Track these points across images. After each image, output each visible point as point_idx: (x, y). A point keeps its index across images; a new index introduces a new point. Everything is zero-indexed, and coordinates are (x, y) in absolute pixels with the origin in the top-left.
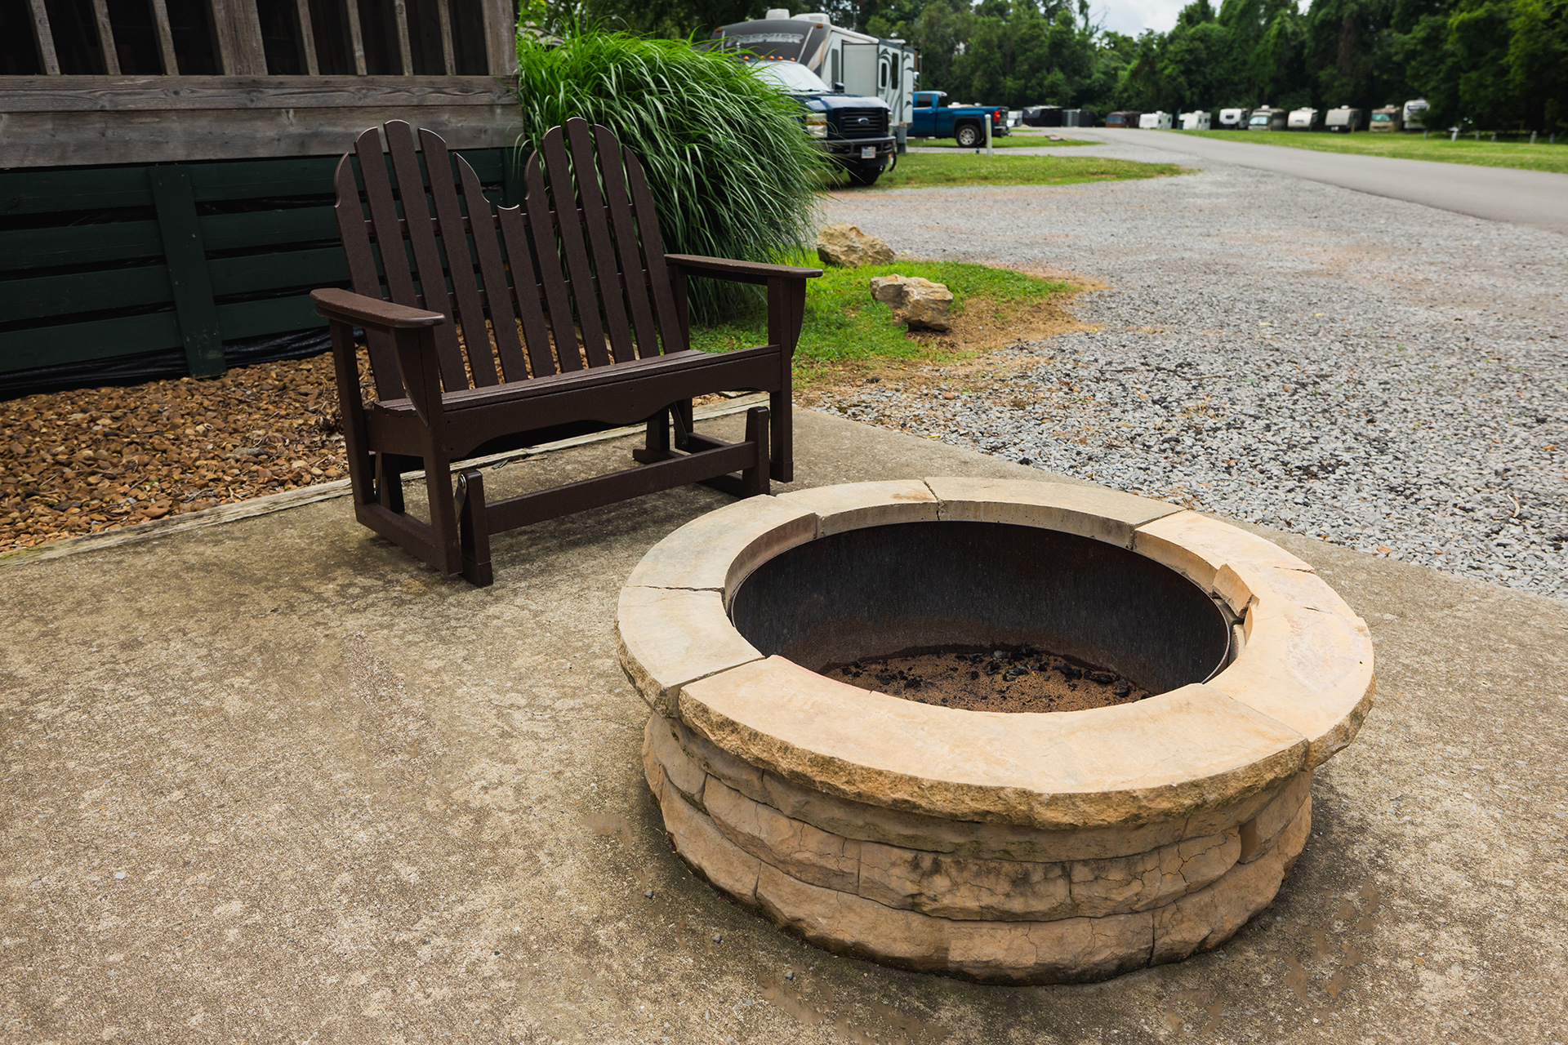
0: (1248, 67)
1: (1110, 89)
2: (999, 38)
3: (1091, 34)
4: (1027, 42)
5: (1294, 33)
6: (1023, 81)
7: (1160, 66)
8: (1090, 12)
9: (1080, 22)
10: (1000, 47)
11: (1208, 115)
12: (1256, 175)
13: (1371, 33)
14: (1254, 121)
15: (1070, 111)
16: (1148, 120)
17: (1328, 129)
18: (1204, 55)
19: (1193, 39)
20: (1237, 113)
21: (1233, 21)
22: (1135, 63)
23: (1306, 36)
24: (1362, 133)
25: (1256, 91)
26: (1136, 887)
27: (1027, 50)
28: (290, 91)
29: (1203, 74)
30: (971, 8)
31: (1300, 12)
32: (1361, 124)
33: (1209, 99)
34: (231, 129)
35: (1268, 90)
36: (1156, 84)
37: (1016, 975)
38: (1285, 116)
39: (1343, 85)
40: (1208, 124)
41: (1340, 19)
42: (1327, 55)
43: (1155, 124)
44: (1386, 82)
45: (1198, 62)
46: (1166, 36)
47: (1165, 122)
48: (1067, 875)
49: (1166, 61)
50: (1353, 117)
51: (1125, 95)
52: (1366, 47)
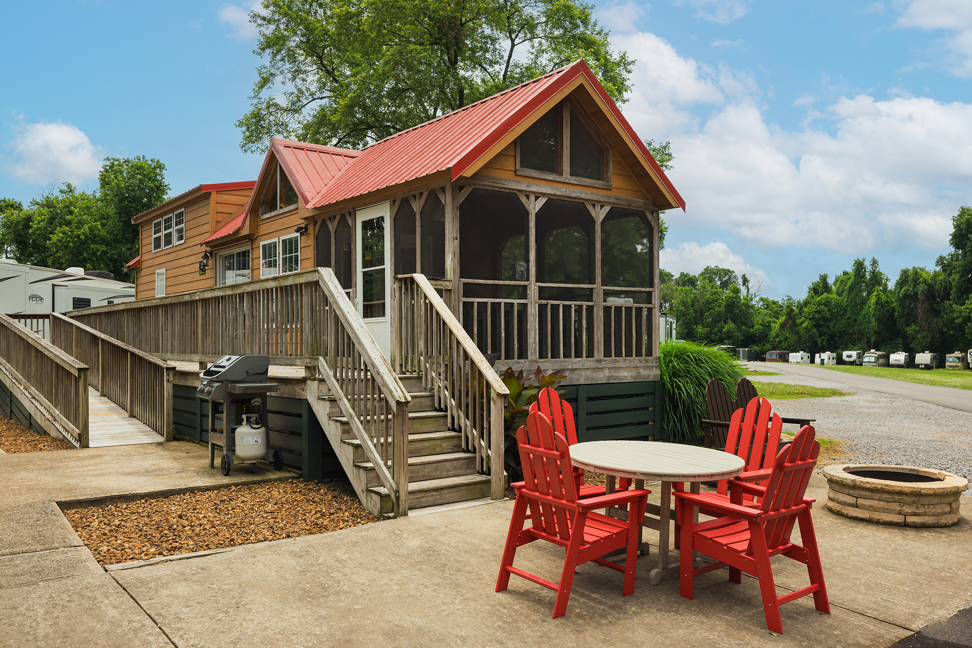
0: (858, 323)
1: (766, 336)
2: (692, 300)
3: (751, 299)
4: (710, 303)
5: (886, 302)
6: (709, 329)
7: (798, 321)
8: (750, 285)
9: (743, 290)
10: (693, 306)
11: (834, 355)
12: (888, 397)
13: (938, 303)
14: (866, 360)
15: (741, 349)
16: (794, 357)
17: (917, 366)
18: (828, 315)
19: (819, 304)
20: (854, 354)
21: (845, 293)
22: (782, 319)
23: (895, 304)
24: (941, 370)
25: (865, 340)
26: (935, 510)
27: (710, 309)
28: (608, 362)
29: (828, 327)
30: (672, 280)
31: (889, 288)
32: (939, 363)
33: (835, 343)
34: (594, 375)
35: (873, 339)
36: (797, 333)
37: (918, 525)
38: (887, 357)
39: (923, 337)
40: (835, 360)
41: (916, 294)
42: (911, 317)
43: (799, 360)
44: (953, 336)
45: (825, 319)
46: (801, 301)
47: (805, 358)
48: (924, 507)
49: (803, 318)
50: (933, 359)
51: (778, 340)
52: (937, 313)
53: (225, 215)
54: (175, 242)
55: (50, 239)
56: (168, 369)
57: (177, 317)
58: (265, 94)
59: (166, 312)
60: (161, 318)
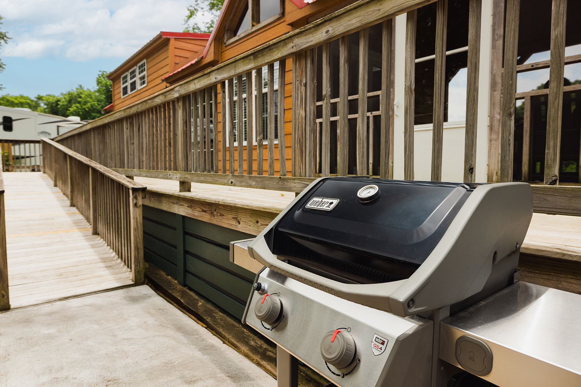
53: (182, 59)
54: (138, 87)
55: (69, 110)
56: (135, 190)
57: (145, 128)
58: (192, 21)
59: (132, 124)
60: (126, 132)
